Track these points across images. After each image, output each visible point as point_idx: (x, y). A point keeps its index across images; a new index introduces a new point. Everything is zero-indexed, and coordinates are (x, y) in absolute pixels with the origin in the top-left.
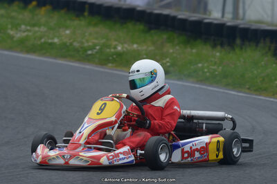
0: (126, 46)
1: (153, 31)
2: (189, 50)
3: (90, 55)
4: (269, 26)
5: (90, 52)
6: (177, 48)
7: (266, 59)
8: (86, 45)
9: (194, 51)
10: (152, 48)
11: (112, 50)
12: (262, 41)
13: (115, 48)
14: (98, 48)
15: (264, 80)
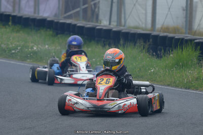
0: (40, 46)
1: (59, 36)
3: (13, 53)
4: (144, 30)
5: (13, 51)
7: (142, 54)
8: (11, 46)
9: (89, 49)
10: (58, 48)
13: (32, 48)
14: (19, 48)
15: (140, 69)
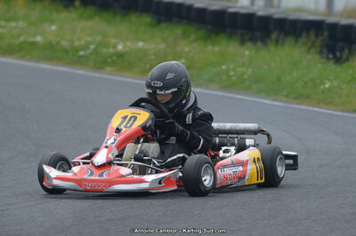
2: (210, 48)
6: (195, 45)
11: (111, 50)
12: (304, 34)
